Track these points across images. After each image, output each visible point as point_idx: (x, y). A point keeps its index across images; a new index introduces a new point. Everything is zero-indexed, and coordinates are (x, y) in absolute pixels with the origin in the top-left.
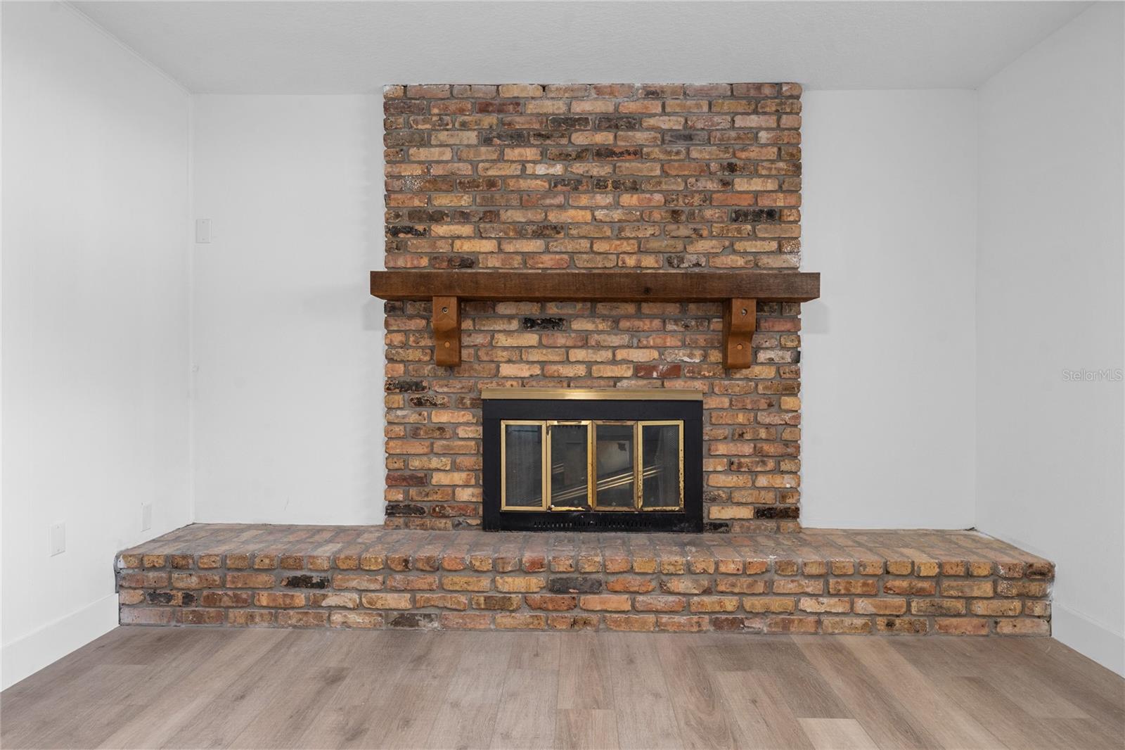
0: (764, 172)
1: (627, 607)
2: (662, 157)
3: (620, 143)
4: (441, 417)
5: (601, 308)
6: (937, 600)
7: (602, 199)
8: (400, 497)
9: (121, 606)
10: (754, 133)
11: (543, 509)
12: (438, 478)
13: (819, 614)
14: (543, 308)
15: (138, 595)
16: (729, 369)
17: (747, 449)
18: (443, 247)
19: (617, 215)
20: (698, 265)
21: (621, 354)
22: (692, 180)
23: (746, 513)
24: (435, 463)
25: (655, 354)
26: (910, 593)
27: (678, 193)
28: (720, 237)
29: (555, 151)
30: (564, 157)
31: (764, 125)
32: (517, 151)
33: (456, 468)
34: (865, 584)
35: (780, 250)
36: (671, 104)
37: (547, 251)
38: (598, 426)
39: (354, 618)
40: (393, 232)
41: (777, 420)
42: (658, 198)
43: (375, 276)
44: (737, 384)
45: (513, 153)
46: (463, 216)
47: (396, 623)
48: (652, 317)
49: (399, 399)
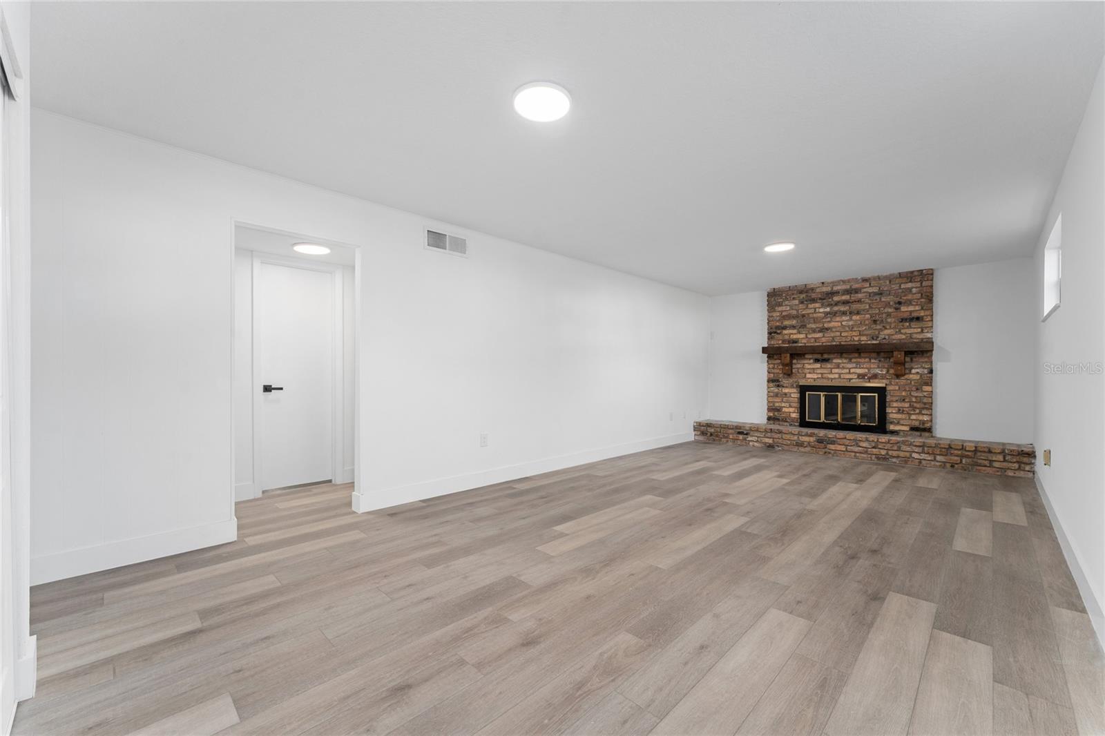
0: (914, 303)
1: (844, 449)
2: (870, 302)
3: (852, 298)
4: (786, 390)
5: (844, 355)
6: (975, 460)
7: (844, 318)
8: (772, 415)
9: (695, 435)
10: (910, 290)
11: (821, 421)
12: (784, 410)
13: (920, 459)
14: (822, 355)
15: (699, 433)
16: (898, 376)
17: (907, 405)
18: (787, 337)
19: (851, 323)
20: (885, 339)
21: (852, 371)
22: (882, 309)
23: (907, 428)
24: (783, 405)
25: (867, 371)
26: (962, 456)
27: (876, 314)
28: (895, 328)
29: (827, 304)
30: (830, 305)
31: (914, 286)
32: (813, 305)
33: (790, 406)
34: (941, 451)
35: (922, 332)
36: (873, 283)
37: (824, 337)
38: (843, 395)
39: (756, 444)
40: (770, 333)
41: (921, 395)
42: (868, 316)
43: (763, 348)
44: (902, 381)
45: (811, 306)
46: (793, 327)
47: (768, 447)
48: (865, 358)
49: (771, 384)
